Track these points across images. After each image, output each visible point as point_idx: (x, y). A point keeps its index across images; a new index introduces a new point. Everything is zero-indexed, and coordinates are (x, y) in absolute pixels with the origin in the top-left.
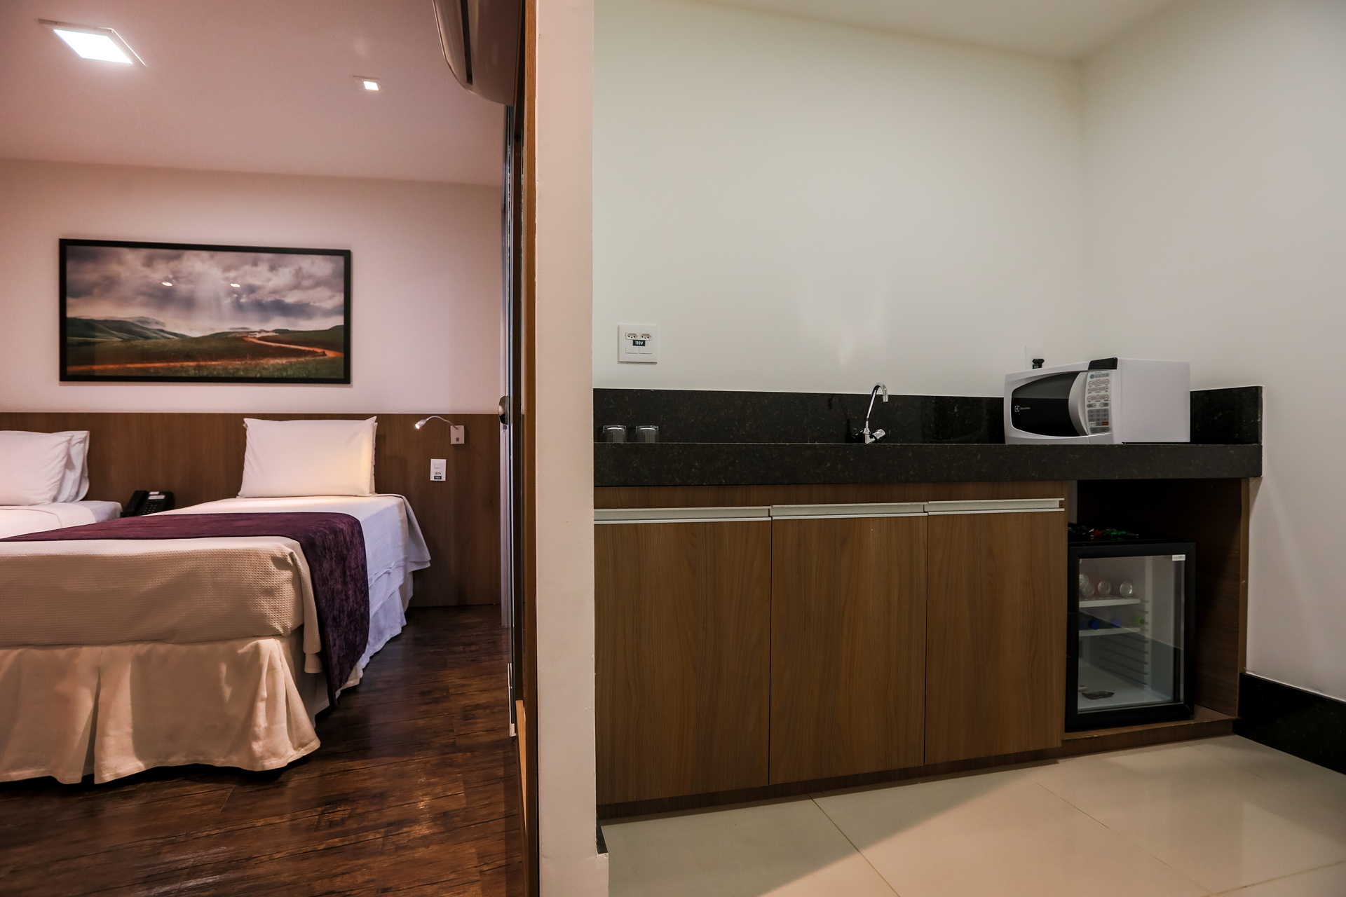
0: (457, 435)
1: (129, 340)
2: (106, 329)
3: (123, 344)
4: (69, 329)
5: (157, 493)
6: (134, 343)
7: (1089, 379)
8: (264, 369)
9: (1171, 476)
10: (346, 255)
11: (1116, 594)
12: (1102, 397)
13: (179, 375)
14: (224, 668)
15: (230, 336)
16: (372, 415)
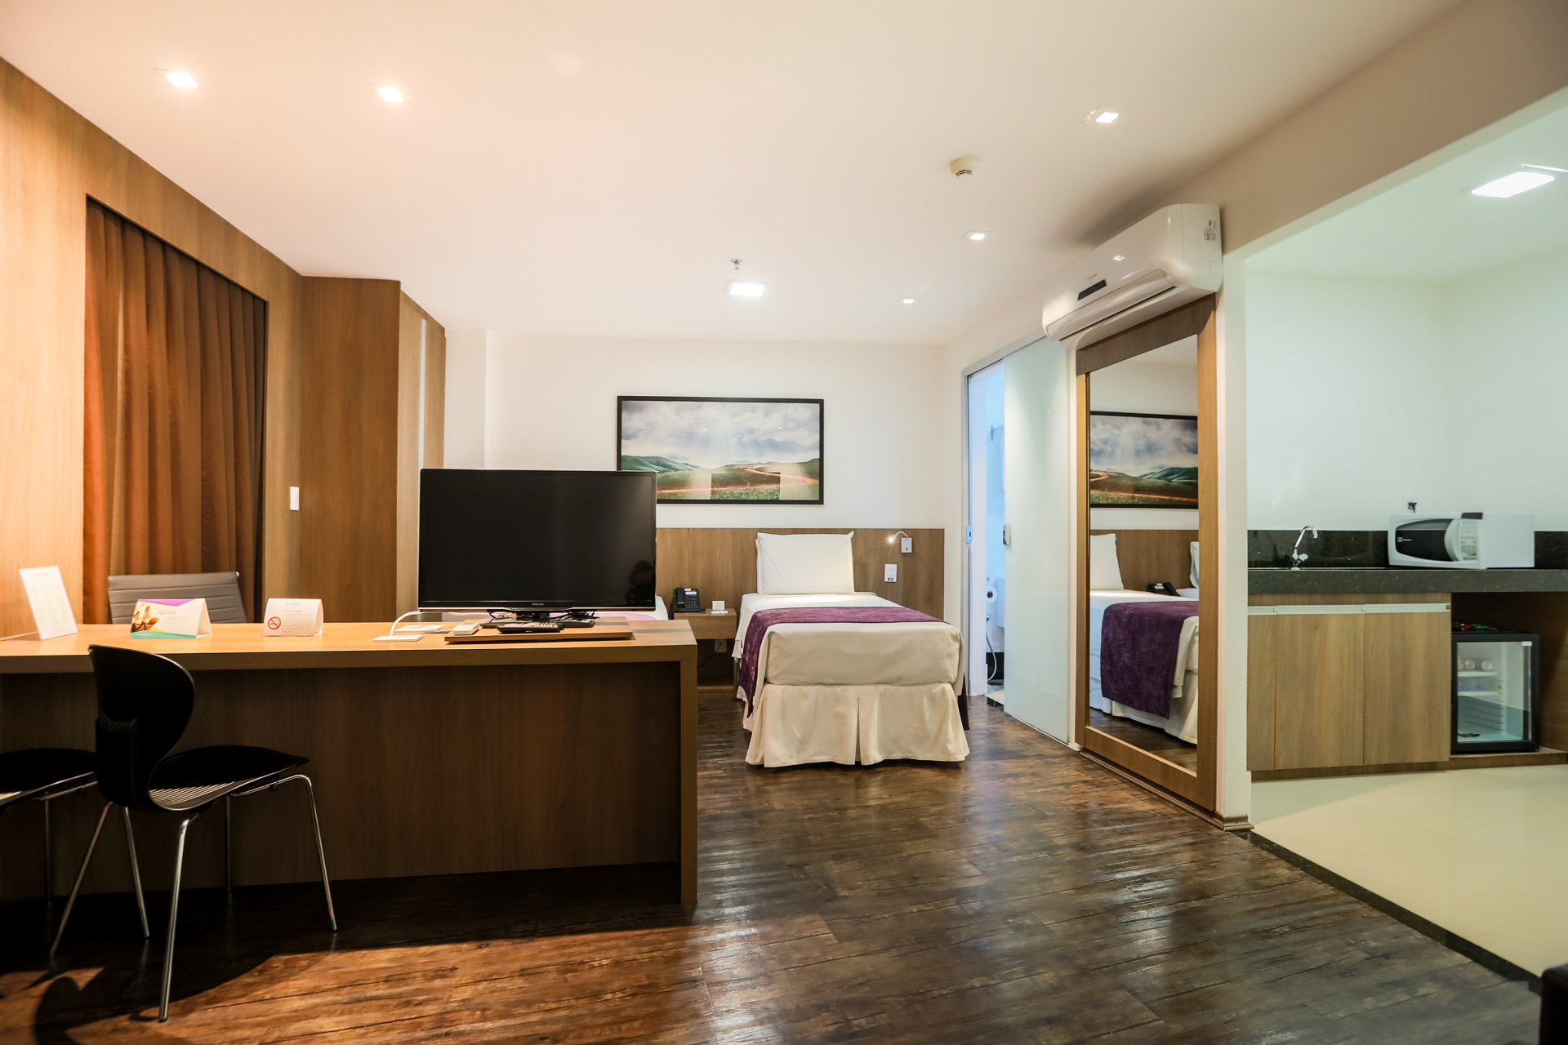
0: (907, 545)
1: (663, 472)
2: (648, 463)
3: (661, 475)
4: (623, 464)
6: (667, 474)
7: (1461, 525)
8: (760, 493)
9: (1522, 590)
10: (821, 402)
11: (1478, 668)
12: (1472, 537)
15: (735, 468)
16: (845, 531)
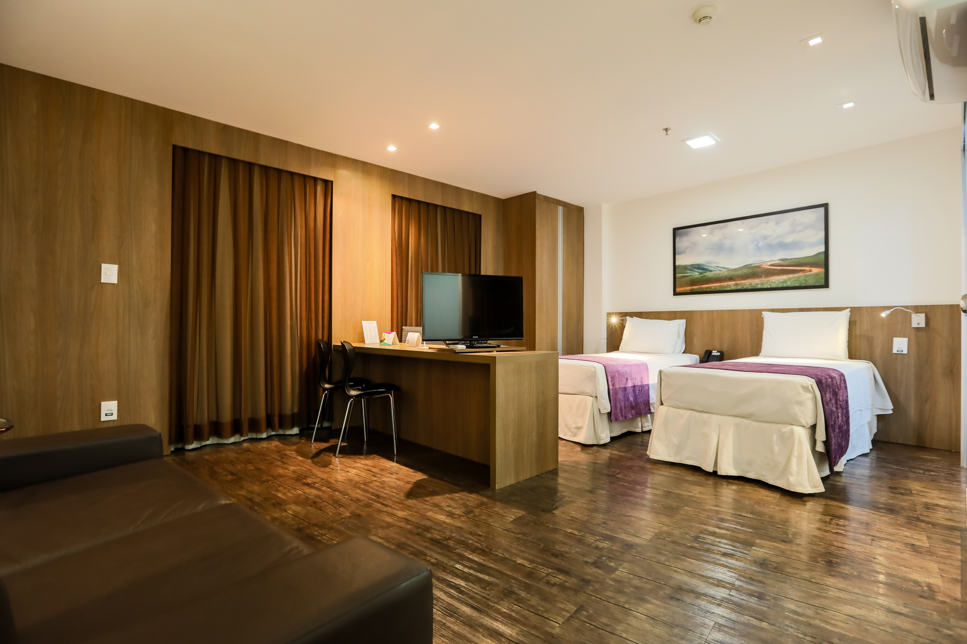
0: (918, 320)
1: (702, 273)
2: (692, 269)
3: (700, 275)
4: (677, 271)
5: (716, 351)
6: (705, 274)
8: (773, 283)
10: (826, 206)
13: (726, 289)
14: (775, 437)
15: (753, 266)
16: (847, 308)
